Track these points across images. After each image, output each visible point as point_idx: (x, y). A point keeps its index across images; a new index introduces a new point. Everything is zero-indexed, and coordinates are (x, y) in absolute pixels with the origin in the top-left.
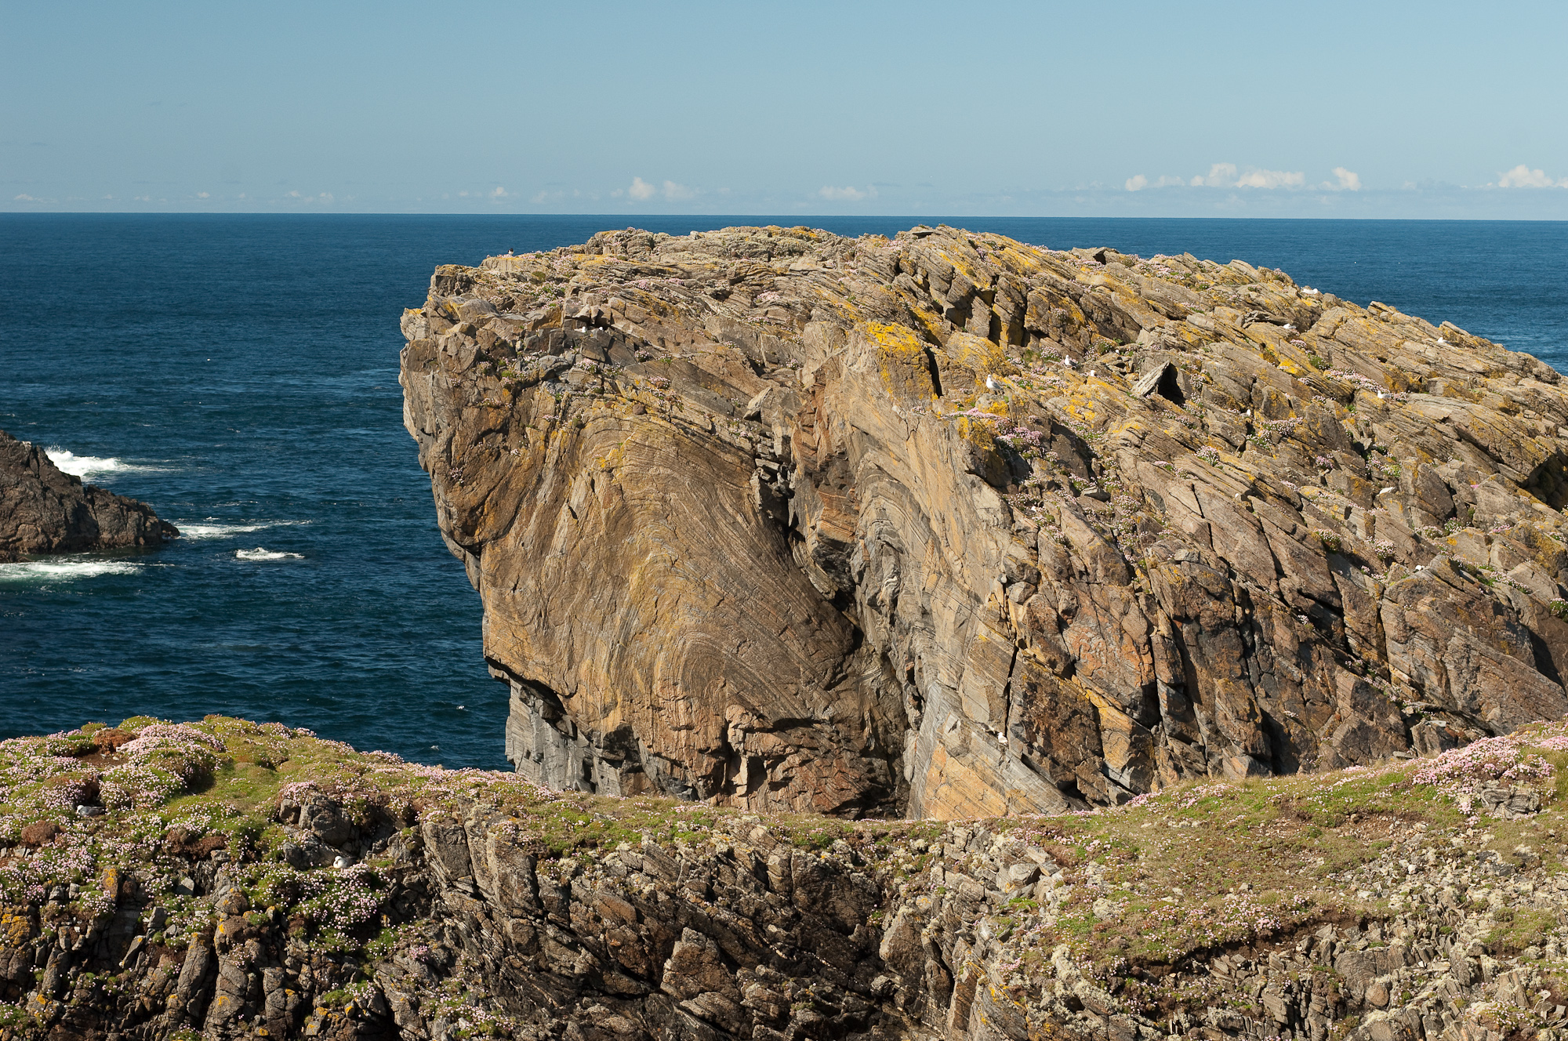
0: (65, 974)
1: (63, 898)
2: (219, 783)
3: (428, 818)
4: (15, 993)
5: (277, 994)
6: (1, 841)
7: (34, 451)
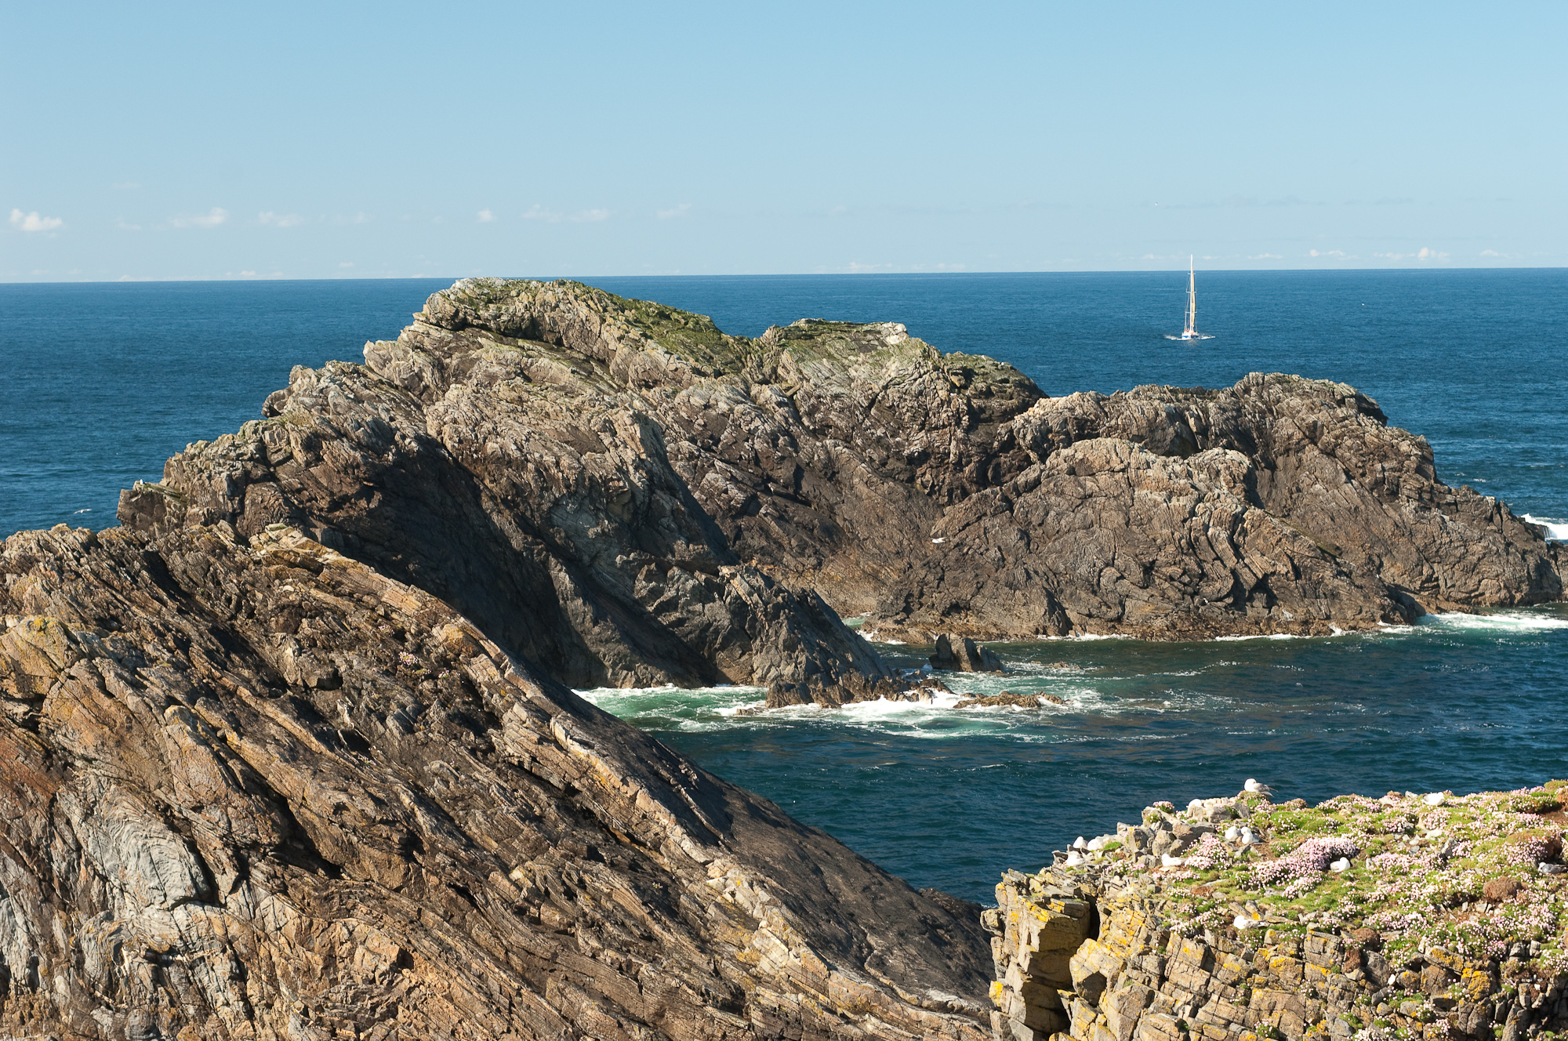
0: (1525, 1032)
1: (1524, 955)
6: (1463, 894)
7: (1498, 507)
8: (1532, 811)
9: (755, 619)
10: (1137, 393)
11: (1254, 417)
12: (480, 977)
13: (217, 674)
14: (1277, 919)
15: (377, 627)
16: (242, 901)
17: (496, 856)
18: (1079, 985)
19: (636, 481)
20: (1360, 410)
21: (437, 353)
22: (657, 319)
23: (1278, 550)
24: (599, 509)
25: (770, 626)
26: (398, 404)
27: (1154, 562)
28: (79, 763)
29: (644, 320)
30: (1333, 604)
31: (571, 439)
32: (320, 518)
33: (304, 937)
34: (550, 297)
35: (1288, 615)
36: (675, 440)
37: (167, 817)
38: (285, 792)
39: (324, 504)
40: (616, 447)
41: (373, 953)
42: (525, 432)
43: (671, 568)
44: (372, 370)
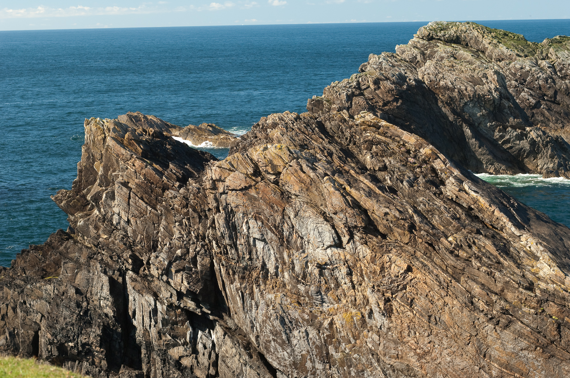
9: (539, 147)
12: (437, 276)
13: (343, 165)
15: (400, 149)
16: (351, 247)
17: (443, 232)
19: (495, 96)
21: (422, 49)
22: (503, 36)
24: (481, 106)
25: (544, 149)
26: (408, 68)
28: (293, 197)
29: (498, 36)
31: (471, 80)
32: (379, 109)
33: (373, 260)
34: (464, 28)
36: (510, 81)
37: (324, 216)
38: (367, 208)
39: (381, 104)
40: (488, 83)
41: (398, 266)
42: (454, 78)
43: (508, 128)
44: (398, 55)
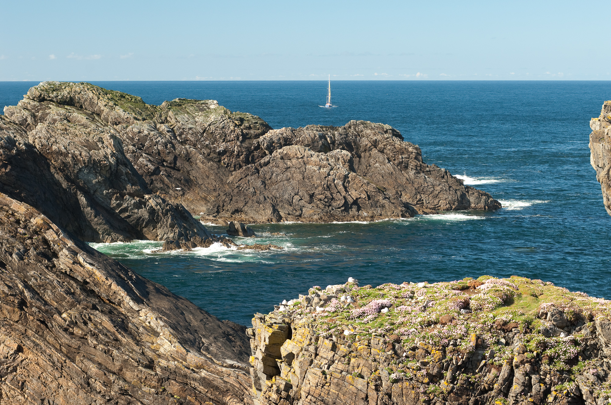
0: (455, 374)
1: (455, 345)
2: (516, 302)
3: (598, 319)
4: (436, 380)
5: (537, 385)
6: (432, 322)
7: (446, 172)
8: (458, 289)
9: (158, 215)
10: (307, 128)
11: (353, 137)
12: (50, 356)
14: (361, 331)
15: (9, 218)
17: (56, 308)
18: (284, 357)
19: (111, 161)
20: (394, 135)
21: (33, 111)
22: (120, 98)
23: (362, 189)
24: (97, 172)
25: (164, 218)
26: (17, 131)
27: (314, 193)
29: (115, 98)
30: (383, 210)
31: (86, 145)
34: (78, 89)
35: (365, 214)
36: (127, 145)
40: (104, 148)
41: (7, 347)
42: (68, 142)
43: (125, 195)
44: (7, 117)
